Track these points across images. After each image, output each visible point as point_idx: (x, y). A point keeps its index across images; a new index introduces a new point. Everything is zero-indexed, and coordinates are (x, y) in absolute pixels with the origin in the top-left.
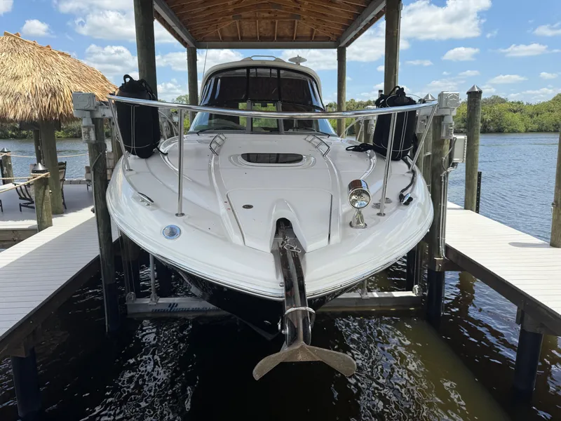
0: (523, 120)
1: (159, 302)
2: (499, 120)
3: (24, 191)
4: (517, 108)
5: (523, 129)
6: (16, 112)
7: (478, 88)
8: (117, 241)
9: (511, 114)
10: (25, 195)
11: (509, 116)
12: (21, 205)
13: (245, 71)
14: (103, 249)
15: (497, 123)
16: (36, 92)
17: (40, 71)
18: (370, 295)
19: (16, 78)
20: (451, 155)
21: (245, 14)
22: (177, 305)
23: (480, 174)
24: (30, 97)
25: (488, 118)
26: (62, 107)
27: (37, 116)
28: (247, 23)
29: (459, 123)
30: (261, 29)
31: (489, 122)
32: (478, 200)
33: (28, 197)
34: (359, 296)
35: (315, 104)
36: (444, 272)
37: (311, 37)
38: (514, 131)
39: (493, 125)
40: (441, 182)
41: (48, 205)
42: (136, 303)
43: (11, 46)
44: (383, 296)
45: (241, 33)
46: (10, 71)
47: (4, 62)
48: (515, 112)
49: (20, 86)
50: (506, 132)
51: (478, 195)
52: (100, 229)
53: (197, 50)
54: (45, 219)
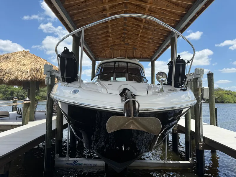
0: (232, 98)
1: (69, 159)
2: (222, 97)
3: (20, 111)
4: (229, 93)
5: (233, 101)
6: (22, 77)
7: (211, 72)
8: (54, 130)
9: (226, 95)
10: (19, 112)
11: (226, 96)
12: (17, 117)
13: (114, 63)
14: (47, 132)
15: (221, 99)
16: (31, 70)
17: (34, 63)
18: (168, 162)
19: (24, 65)
20: (202, 95)
21: (115, 47)
22: (77, 161)
23: (216, 109)
24: (28, 72)
25: (217, 97)
26: (40, 76)
27: (30, 79)
28: (116, 51)
30: (121, 54)
31: (217, 98)
32: (216, 120)
33: (20, 113)
34: (163, 162)
35: (142, 75)
36: (204, 150)
37: (141, 57)
38: (229, 102)
39: (219, 100)
40: (199, 107)
41: (28, 115)
42: (59, 159)
43: (25, 54)
44: (175, 163)
45: (113, 55)
46: (22, 62)
47: (21, 60)
48: (228, 94)
49: (25, 68)
50: (225, 103)
51: (216, 118)
52: (47, 122)
53: (96, 61)
54: (26, 121)
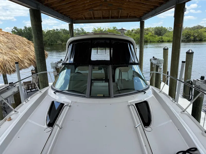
15: (200, 37)
21: (95, 8)
29: (184, 37)
31: (196, 37)
37: (127, 17)
